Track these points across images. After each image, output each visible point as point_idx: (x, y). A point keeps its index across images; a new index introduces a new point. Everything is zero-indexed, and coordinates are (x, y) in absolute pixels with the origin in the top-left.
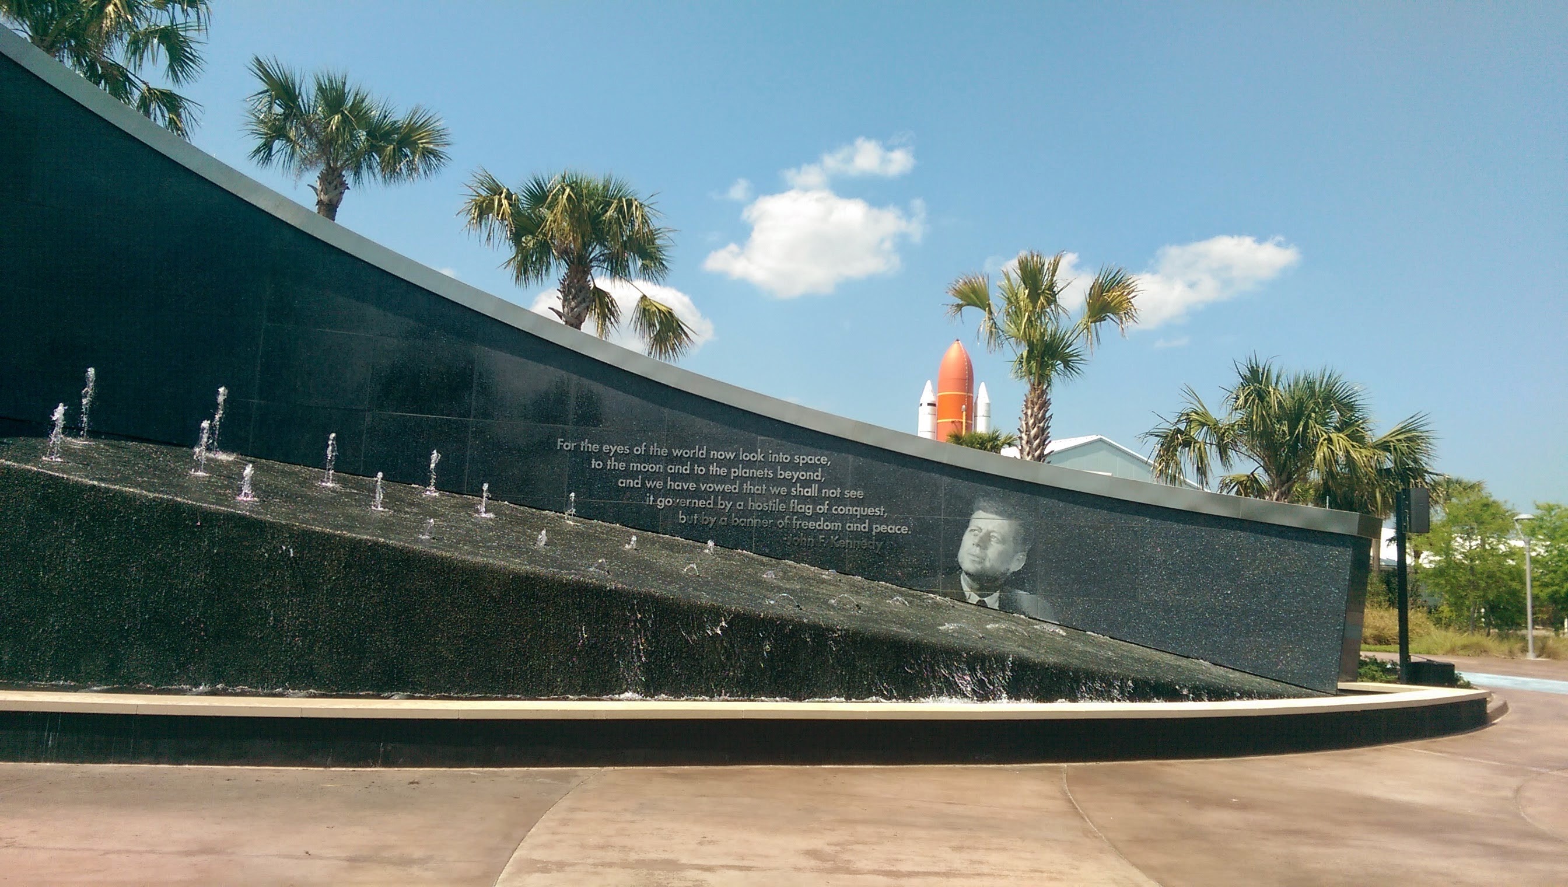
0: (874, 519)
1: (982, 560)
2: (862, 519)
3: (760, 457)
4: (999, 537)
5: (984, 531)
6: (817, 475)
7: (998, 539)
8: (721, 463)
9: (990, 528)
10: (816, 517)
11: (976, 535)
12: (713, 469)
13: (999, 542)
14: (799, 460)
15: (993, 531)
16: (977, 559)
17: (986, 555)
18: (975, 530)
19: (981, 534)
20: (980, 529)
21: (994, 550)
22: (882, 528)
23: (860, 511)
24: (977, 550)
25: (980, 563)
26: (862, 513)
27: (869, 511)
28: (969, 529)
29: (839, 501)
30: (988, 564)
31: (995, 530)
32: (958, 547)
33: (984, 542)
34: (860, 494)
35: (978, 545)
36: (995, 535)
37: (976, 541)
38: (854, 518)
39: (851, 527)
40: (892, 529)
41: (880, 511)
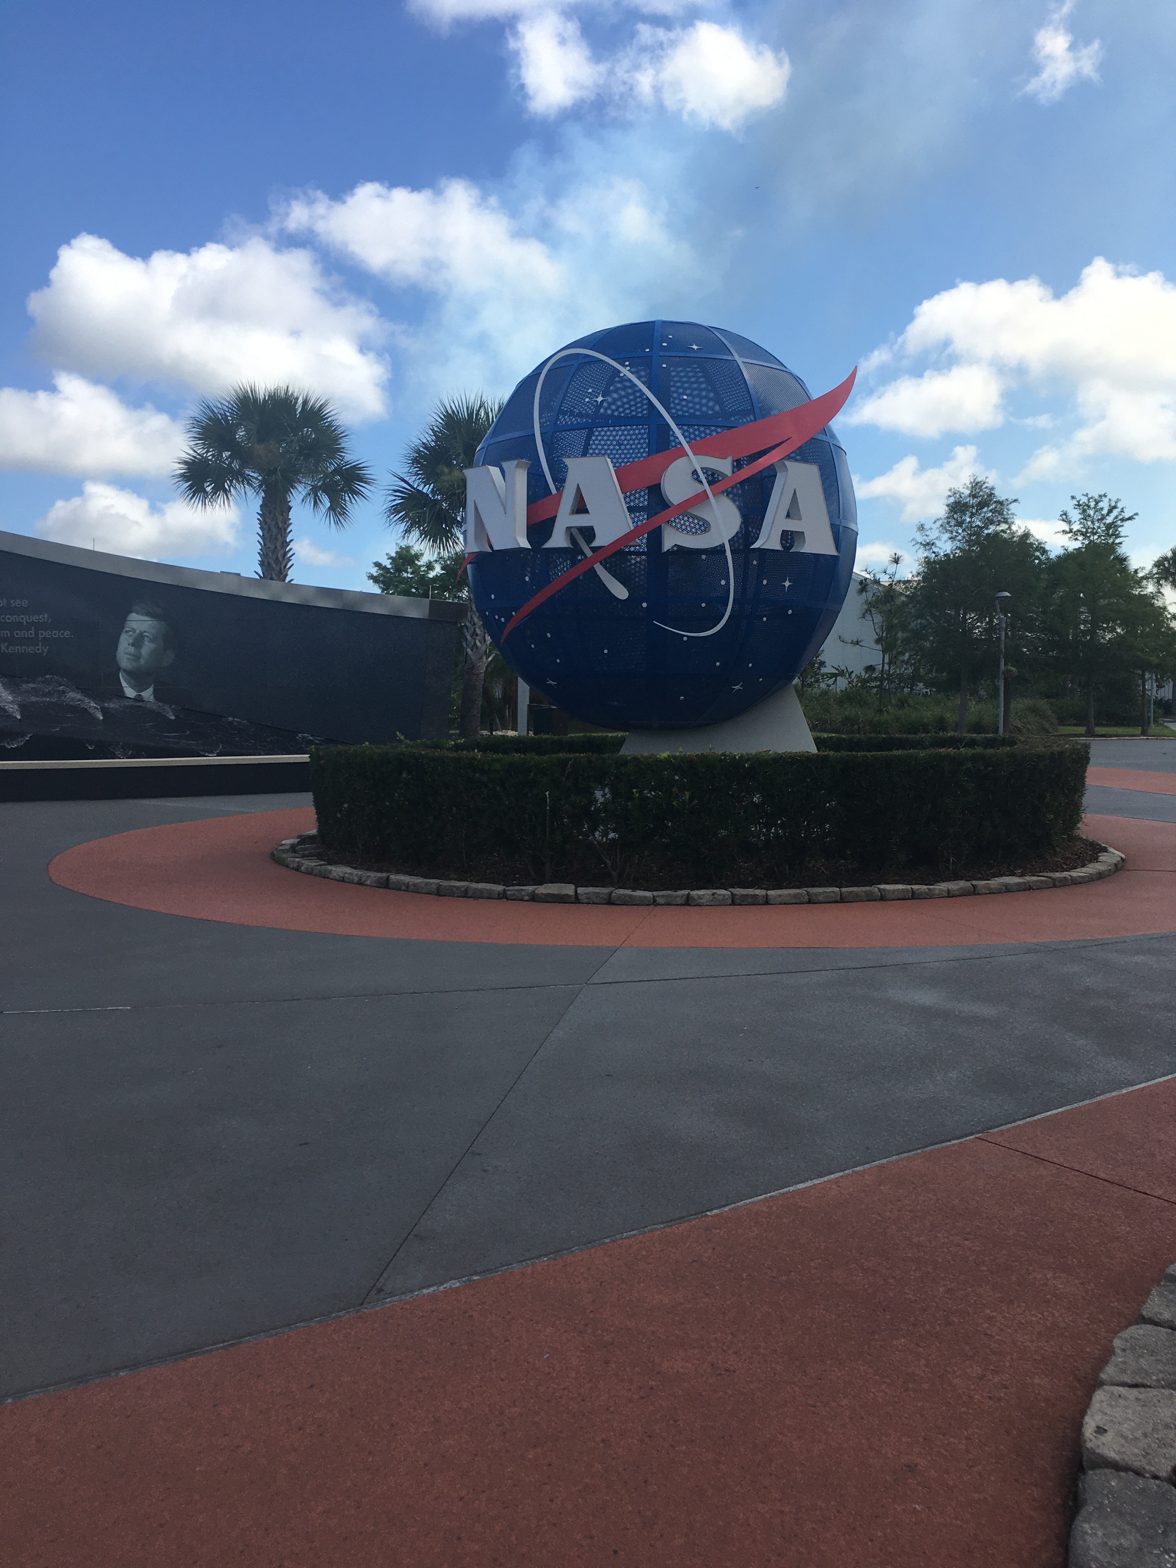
0: (39, 626)
1: (137, 657)
2: (28, 626)
4: (151, 637)
5: (138, 632)
7: (150, 639)
9: (143, 629)
11: (130, 636)
13: (151, 641)
15: (145, 632)
16: (133, 658)
17: (141, 654)
18: (130, 631)
19: (135, 635)
20: (134, 630)
21: (147, 648)
22: (47, 634)
23: (24, 619)
24: (132, 650)
25: (135, 661)
26: (28, 621)
27: (34, 619)
28: (124, 630)
29: (6, 610)
30: (142, 661)
31: (147, 630)
32: (116, 648)
33: (138, 642)
34: (25, 603)
35: (133, 645)
36: (146, 634)
37: (131, 641)
38: (19, 626)
39: (18, 634)
40: (56, 634)
41: (44, 617)
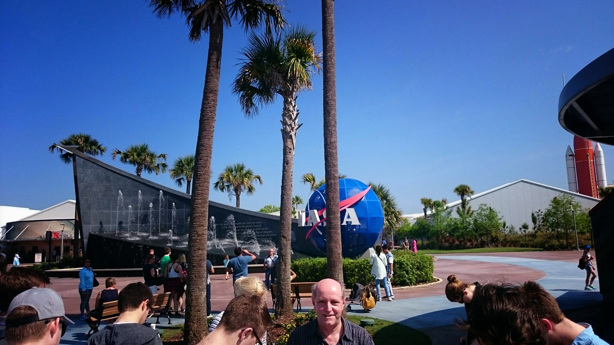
0: (271, 234)
2: (268, 234)
3: (250, 223)
6: (260, 226)
8: (244, 225)
10: (260, 234)
12: (242, 226)
14: (257, 223)
22: (272, 235)
23: (268, 232)
27: (269, 232)
29: (264, 230)
34: (268, 229)
38: (267, 234)
39: (266, 235)
40: (274, 235)
41: (271, 232)
